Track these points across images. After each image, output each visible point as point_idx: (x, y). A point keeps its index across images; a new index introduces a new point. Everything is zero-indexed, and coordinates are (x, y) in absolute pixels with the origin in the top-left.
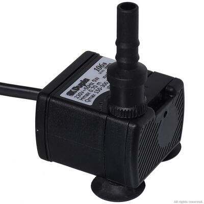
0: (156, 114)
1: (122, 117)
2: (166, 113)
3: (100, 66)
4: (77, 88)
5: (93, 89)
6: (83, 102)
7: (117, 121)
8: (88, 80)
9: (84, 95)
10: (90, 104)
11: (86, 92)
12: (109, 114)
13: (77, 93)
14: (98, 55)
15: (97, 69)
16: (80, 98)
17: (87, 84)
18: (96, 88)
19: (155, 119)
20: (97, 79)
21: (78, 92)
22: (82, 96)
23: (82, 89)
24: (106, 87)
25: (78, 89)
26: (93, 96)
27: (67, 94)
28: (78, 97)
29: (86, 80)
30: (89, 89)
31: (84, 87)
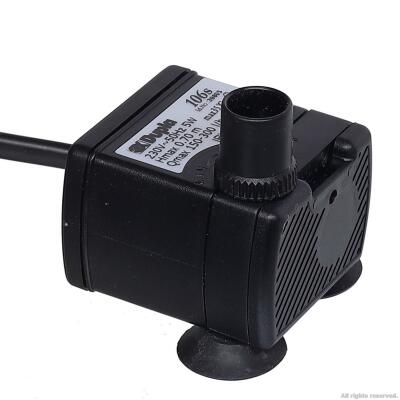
0: (315, 196)
1: (244, 198)
2: (334, 193)
3: (199, 96)
4: (151, 138)
5: (183, 141)
6: (163, 165)
7: (234, 205)
8: (174, 123)
9: (165, 151)
10: (178, 169)
11: (170, 145)
12: (218, 191)
13: (150, 149)
14: (194, 74)
15: (193, 101)
16: (157, 158)
17: (172, 130)
18: (191, 140)
19: (311, 205)
20: (192, 121)
21: (153, 146)
22: (160, 155)
23: (160, 141)
24: (211, 137)
25: (153, 141)
26: (184, 155)
27: (131, 149)
28: (153, 155)
29: (169, 123)
30: (176, 140)
31: (165, 136)
